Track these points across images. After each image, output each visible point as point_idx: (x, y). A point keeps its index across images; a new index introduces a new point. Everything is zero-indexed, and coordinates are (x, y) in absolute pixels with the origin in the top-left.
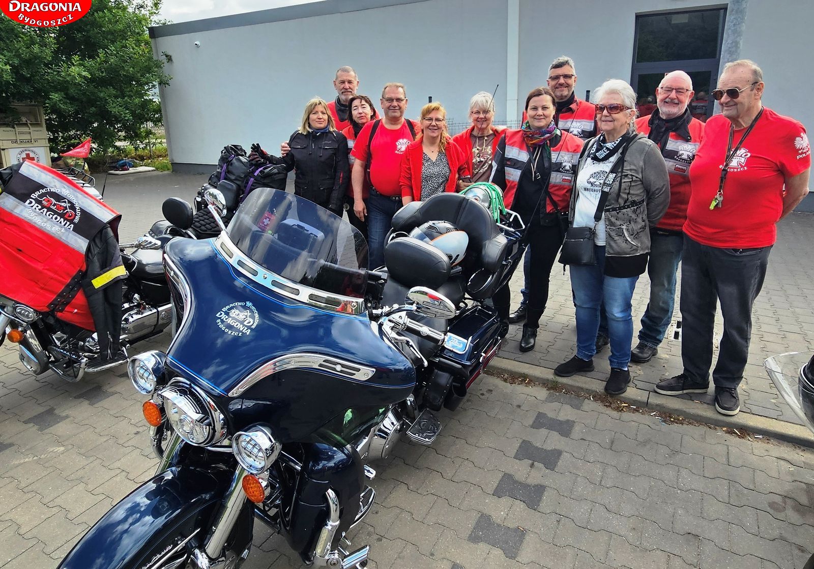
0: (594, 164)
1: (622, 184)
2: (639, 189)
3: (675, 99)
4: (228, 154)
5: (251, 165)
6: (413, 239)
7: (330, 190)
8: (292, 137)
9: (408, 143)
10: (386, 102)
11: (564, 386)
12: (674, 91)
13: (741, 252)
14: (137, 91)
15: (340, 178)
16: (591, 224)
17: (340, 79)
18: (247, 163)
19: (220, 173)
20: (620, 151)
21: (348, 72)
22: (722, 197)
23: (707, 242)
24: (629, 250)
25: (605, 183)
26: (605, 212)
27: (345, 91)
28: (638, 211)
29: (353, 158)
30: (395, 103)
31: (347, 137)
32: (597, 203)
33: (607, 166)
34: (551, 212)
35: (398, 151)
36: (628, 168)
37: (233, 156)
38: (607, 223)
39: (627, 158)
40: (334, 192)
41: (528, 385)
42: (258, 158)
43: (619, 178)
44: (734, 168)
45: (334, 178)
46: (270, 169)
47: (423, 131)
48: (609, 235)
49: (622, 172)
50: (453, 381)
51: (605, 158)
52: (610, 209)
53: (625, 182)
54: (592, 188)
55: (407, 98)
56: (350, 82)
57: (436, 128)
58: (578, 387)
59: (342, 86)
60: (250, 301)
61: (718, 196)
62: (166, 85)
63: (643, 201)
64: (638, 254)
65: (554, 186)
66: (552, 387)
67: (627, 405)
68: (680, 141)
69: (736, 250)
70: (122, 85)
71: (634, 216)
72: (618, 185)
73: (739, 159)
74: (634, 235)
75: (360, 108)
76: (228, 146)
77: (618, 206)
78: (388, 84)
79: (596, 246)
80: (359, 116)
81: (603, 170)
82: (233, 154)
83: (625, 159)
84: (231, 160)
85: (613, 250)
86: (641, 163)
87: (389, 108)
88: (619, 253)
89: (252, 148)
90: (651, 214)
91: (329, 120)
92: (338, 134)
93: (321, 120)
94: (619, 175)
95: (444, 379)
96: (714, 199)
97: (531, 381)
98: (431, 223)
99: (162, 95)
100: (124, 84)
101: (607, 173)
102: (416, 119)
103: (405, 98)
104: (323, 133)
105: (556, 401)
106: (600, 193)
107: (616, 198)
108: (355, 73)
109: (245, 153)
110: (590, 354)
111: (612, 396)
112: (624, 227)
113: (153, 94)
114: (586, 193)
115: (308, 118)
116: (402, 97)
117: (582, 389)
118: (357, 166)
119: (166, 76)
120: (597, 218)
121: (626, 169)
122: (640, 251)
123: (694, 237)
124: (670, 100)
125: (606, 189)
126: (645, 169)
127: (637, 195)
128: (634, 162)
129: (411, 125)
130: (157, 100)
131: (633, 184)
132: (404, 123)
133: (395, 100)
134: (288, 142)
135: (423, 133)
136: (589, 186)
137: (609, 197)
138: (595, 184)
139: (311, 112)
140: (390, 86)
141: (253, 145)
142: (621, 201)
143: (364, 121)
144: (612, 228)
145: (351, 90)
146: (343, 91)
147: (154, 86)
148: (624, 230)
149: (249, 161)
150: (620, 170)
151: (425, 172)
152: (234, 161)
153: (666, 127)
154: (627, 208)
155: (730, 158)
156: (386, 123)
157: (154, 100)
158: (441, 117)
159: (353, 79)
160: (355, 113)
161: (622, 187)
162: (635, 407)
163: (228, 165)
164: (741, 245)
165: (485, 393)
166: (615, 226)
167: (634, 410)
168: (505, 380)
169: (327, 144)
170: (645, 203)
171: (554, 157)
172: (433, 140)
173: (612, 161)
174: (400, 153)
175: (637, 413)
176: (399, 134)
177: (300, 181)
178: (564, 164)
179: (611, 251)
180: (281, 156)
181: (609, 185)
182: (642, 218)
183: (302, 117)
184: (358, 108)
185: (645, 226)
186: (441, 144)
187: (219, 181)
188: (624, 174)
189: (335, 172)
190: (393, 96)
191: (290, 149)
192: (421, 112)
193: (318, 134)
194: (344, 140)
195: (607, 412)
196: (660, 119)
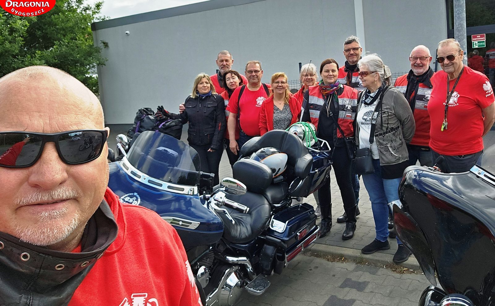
0: (365, 107)
1: (383, 118)
2: (395, 120)
3: (420, 64)
4: (141, 114)
5: (157, 121)
6: (251, 161)
7: (212, 135)
8: (186, 100)
9: (264, 99)
10: (248, 74)
11: (367, 260)
12: (419, 59)
13: (463, 157)
14: (80, 70)
15: (219, 126)
16: (368, 145)
17: (220, 59)
18: (154, 119)
19: (135, 128)
20: (379, 97)
21: (226, 54)
22: (447, 122)
23: (442, 152)
24: (394, 160)
25: (372, 119)
26: (375, 137)
27: (223, 67)
28: (396, 133)
29: (228, 112)
30: (254, 74)
31: (224, 98)
32: (369, 131)
33: (372, 108)
34: (340, 137)
35: (258, 105)
36: (385, 108)
37: (145, 115)
38: (378, 144)
39: (384, 101)
40: (215, 136)
41: (343, 262)
42: (161, 115)
43: (380, 115)
44: (451, 104)
45: (215, 127)
46: (170, 122)
47: (273, 90)
48: (380, 151)
49: (382, 110)
50: (277, 252)
51: (371, 103)
52: (378, 134)
53: (384, 117)
54: (365, 122)
55: (262, 70)
56: (227, 61)
57: (281, 88)
58: (376, 260)
59: (222, 63)
60: (136, 192)
61: (444, 122)
62: (103, 66)
63: (398, 127)
64: (401, 162)
65: (341, 120)
66: (359, 261)
67: (407, 269)
68: (426, 88)
69: (460, 156)
70: (69, 67)
71: (394, 138)
72: (380, 119)
73: (454, 99)
74: (396, 150)
75: (231, 79)
76: (141, 109)
77: (383, 132)
78: (249, 62)
79: (373, 160)
80: (231, 84)
81: (371, 110)
82: (144, 114)
83: (383, 102)
84: (143, 119)
85: (384, 161)
86: (393, 104)
87: (250, 77)
88: (388, 163)
89: (158, 109)
90: (405, 135)
91: (212, 87)
92: (217, 96)
93: (205, 88)
94: (380, 112)
95: (270, 250)
96: (443, 124)
97: (345, 259)
98: (262, 149)
99: (99, 73)
100: (71, 66)
101: (373, 111)
102: (268, 82)
103: (261, 70)
104: (207, 97)
105: (360, 271)
106: (371, 125)
107: (381, 127)
108: (231, 55)
109: (154, 113)
110: (384, 236)
111: (397, 263)
112: (389, 145)
113: (93, 72)
114: (363, 126)
115: (197, 87)
116: (259, 69)
117: (379, 261)
118: (231, 117)
119: (103, 59)
120: (371, 141)
121: (384, 108)
122: (402, 159)
123: (436, 150)
124: (417, 65)
125: (374, 122)
126: (395, 107)
127: (394, 124)
128: (388, 103)
129: (266, 87)
130: (95, 76)
131: (389, 118)
132: (261, 86)
133: (253, 72)
134: (184, 103)
135: (273, 92)
136: (364, 121)
137: (376, 127)
138: (367, 119)
139: (199, 82)
140: (251, 63)
141: (159, 107)
142: (384, 129)
143: (234, 87)
144: (381, 146)
145: (227, 66)
146: (222, 66)
147: (94, 67)
148: (389, 147)
149: (155, 118)
150: (380, 109)
151: (275, 118)
152: (145, 119)
153: (417, 80)
154: (389, 133)
155: (449, 98)
156: (249, 87)
157: (93, 77)
158: (284, 81)
159: (229, 59)
160: (228, 82)
161: (383, 120)
162: (412, 270)
163: (141, 122)
164: (463, 152)
165: (313, 269)
166: (383, 145)
167: (412, 272)
168: (328, 260)
169: (210, 104)
170: (400, 128)
171: (341, 102)
172: (280, 96)
173: (376, 104)
174: (259, 106)
175: (413, 274)
176: (257, 94)
177: (191, 130)
178: (347, 106)
179: (384, 162)
180: (179, 113)
181: (375, 120)
182: (400, 138)
183: (193, 86)
184: (230, 79)
185: (402, 143)
186: (285, 99)
187: (135, 133)
188: (383, 111)
189: (216, 122)
190: (252, 69)
191: (185, 108)
192: (271, 78)
193: (203, 98)
194: (222, 100)
195: (393, 275)
196: (414, 75)
